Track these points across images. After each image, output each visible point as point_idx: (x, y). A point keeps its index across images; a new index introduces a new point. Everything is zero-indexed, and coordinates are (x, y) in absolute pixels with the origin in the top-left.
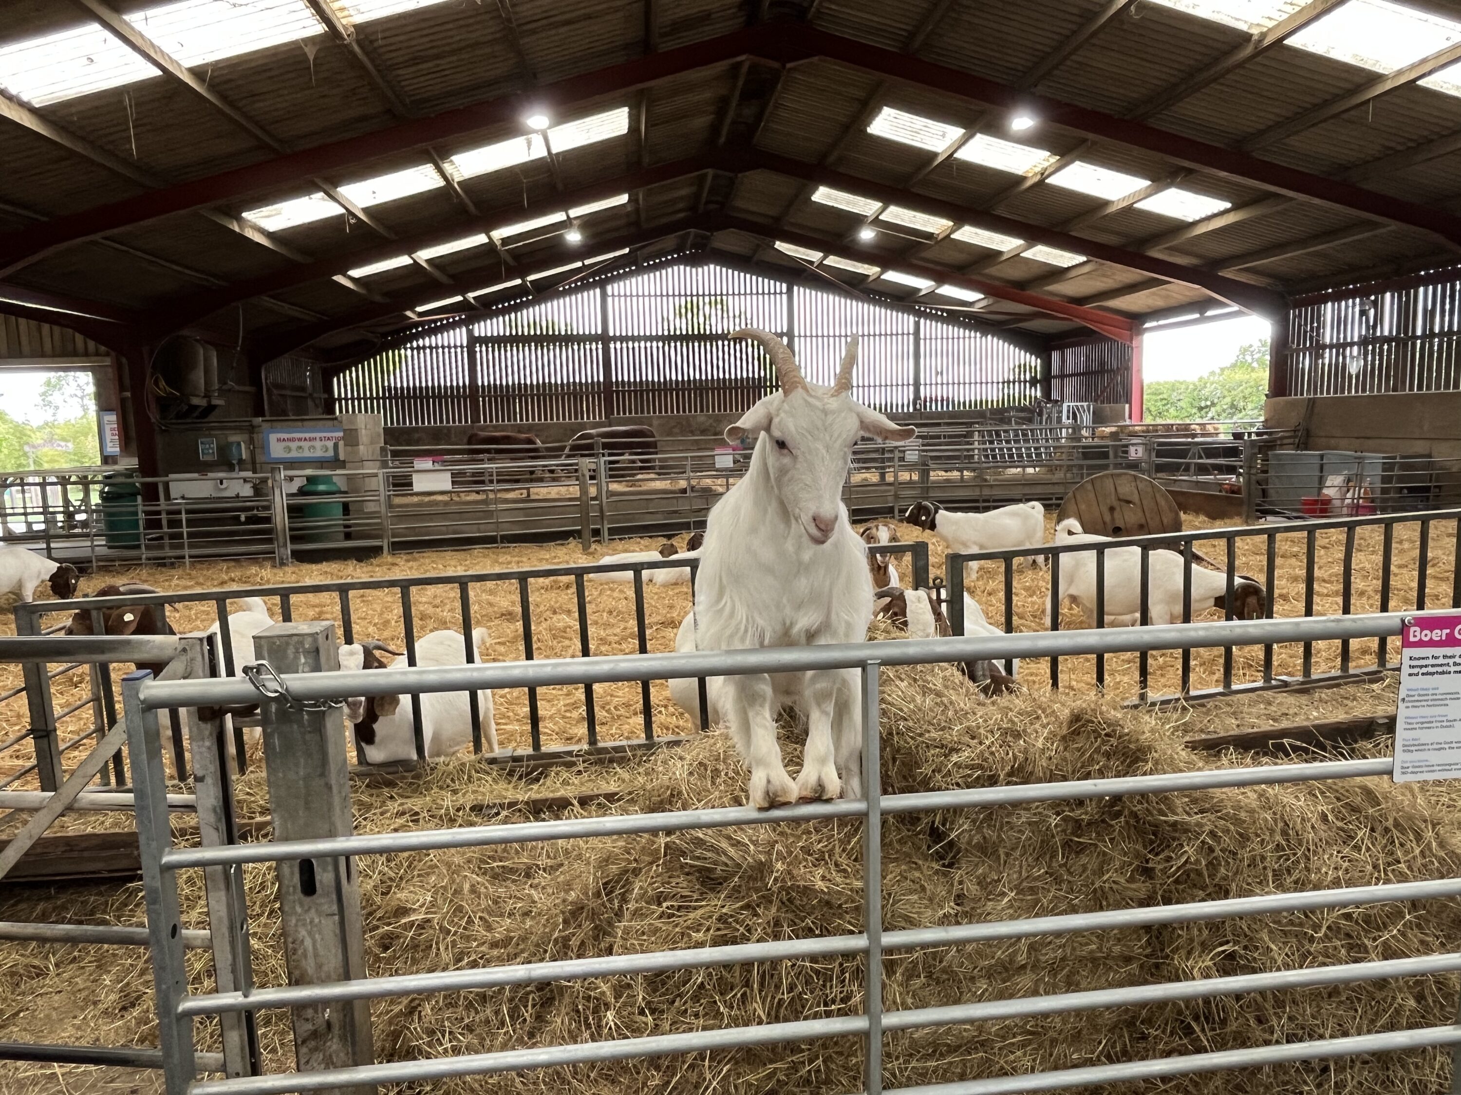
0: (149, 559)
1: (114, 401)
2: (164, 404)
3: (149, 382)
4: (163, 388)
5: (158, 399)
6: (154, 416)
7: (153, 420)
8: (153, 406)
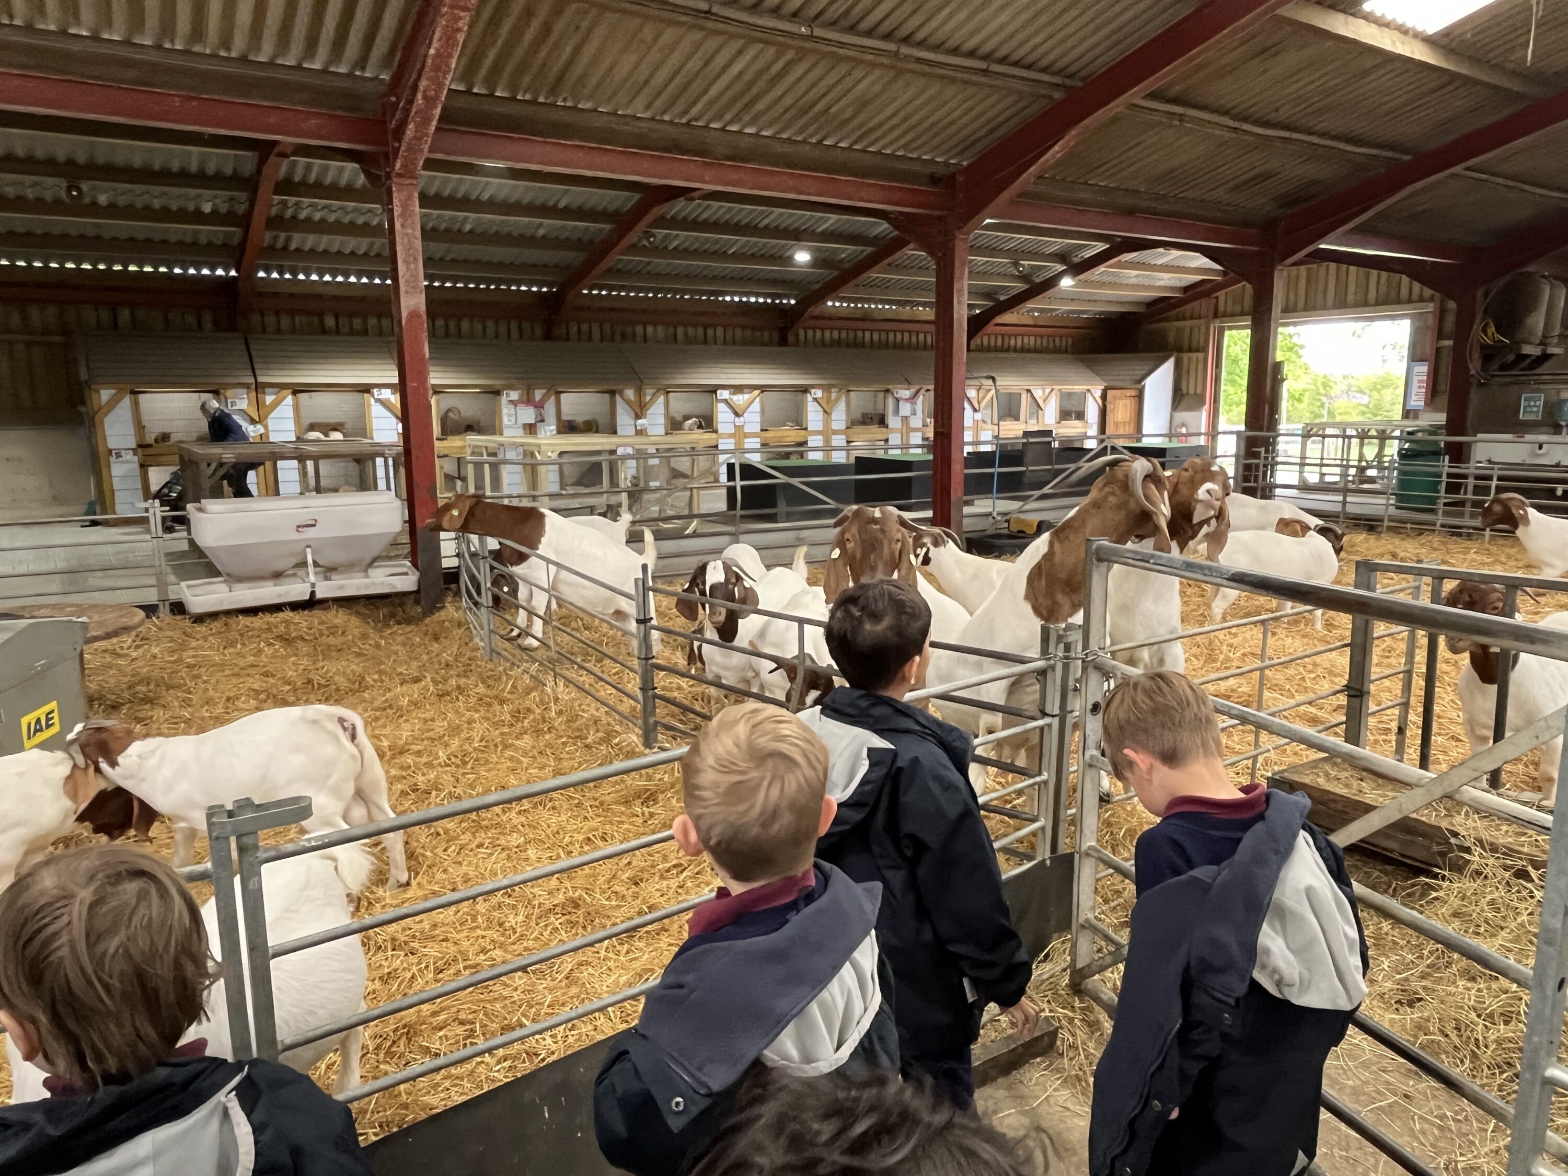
0: (1443, 526)
1: (1429, 350)
2: (1489, 354)
3: (1477, 327)
4: (1491, 335)
5: (1484, 347)
6: (1474, 367)
7: (1473, 372)
8: (1476, 355)
